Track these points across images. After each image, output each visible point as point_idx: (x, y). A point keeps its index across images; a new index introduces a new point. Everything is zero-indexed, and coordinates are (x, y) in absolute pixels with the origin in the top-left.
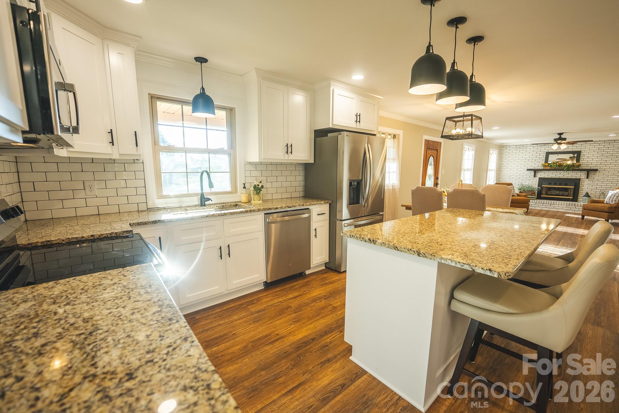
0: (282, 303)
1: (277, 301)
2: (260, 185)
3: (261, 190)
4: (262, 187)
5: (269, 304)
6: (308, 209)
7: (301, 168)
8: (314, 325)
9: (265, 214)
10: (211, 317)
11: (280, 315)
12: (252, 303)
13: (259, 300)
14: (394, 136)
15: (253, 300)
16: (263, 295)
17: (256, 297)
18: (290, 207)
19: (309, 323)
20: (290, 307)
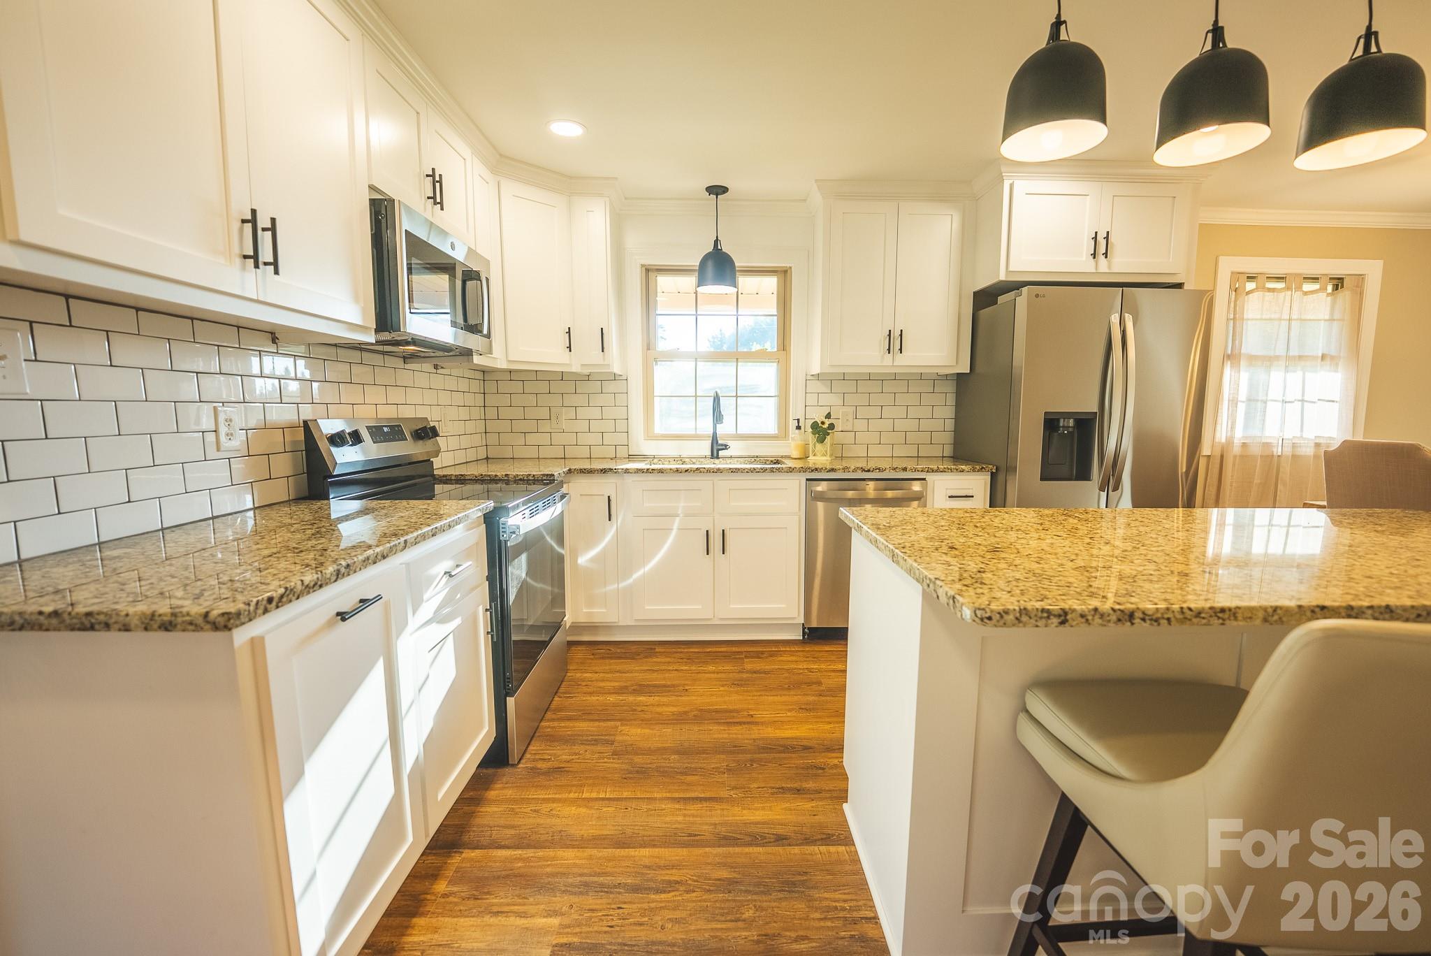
0: (810, 672)
1: (805, 667)
2: (827, 422)
3: (828, 434)
4: (832, 426)
5: (785, 667)
6: (924, 479)
7: (950, 388)
8: (834, 727)
9: (807, 480)
10: (675, 655)
11: (789, 689)
12: (758, 655)
13: (772, 654)
14: (1338, 283)
15: (762, 653)
16: (788, 649)
17: (774, 649)
18: (869, 471)
19: (828, 720)
20: (819, 683)
